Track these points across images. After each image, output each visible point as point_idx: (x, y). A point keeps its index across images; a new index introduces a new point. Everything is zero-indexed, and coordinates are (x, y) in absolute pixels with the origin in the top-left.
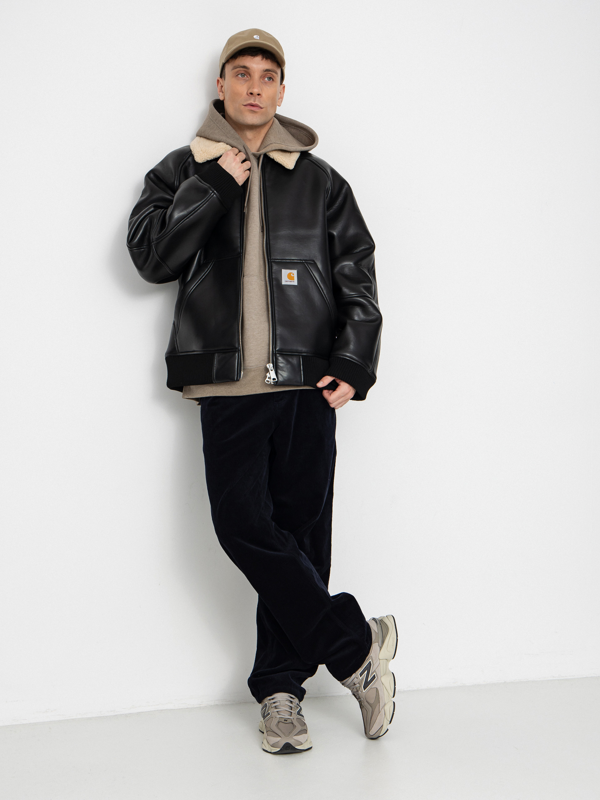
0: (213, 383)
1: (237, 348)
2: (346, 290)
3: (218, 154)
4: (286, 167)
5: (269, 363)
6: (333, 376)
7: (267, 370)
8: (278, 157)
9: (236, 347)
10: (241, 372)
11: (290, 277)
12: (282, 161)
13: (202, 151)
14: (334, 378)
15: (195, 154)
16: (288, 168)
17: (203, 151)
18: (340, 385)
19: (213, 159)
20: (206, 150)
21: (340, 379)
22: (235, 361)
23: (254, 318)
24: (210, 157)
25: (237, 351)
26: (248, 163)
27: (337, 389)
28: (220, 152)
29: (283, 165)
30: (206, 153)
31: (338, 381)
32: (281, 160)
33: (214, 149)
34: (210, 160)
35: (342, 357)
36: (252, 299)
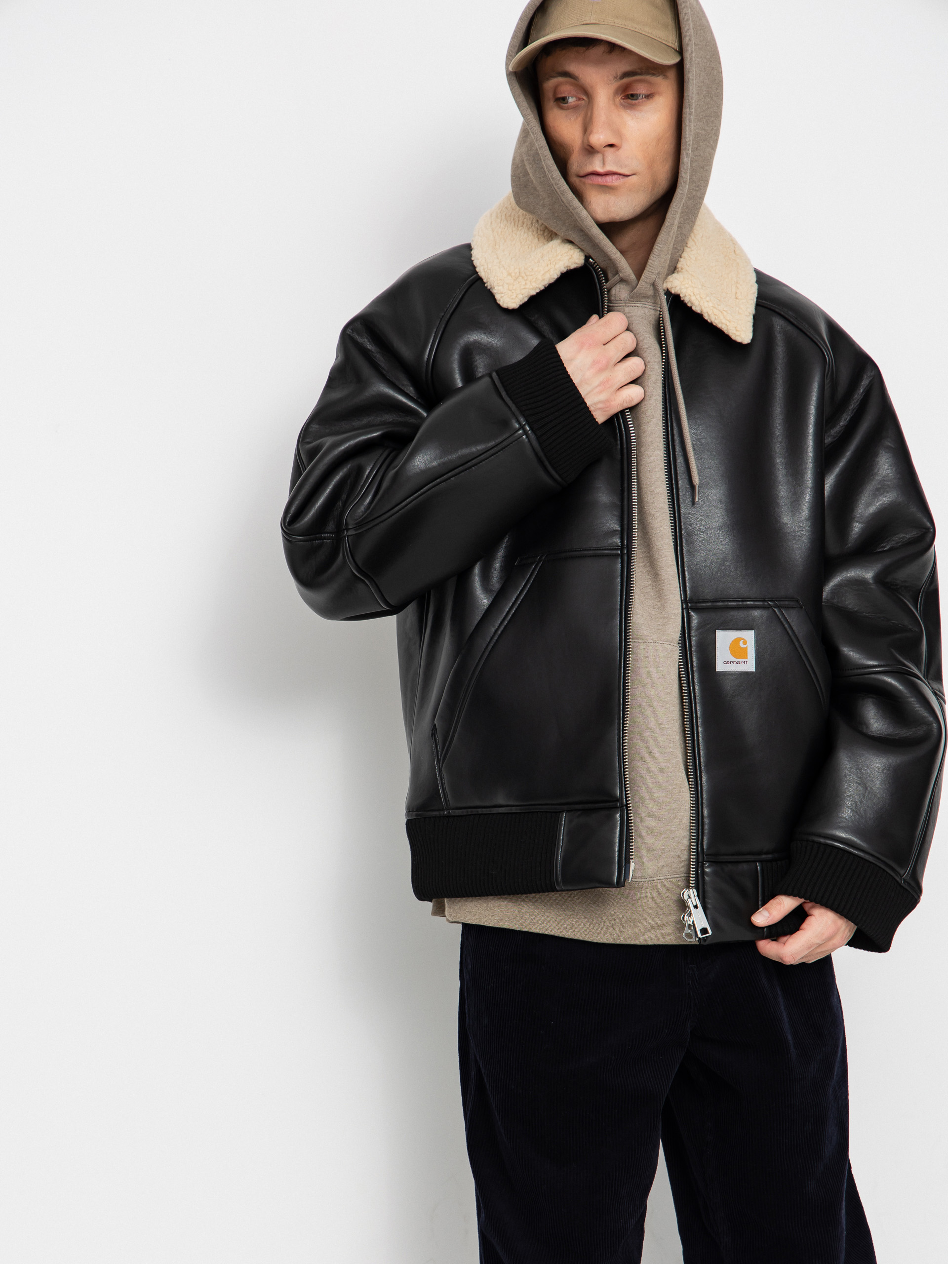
0: (554, 890)
1: (617, 800)
2: (851, 653)
3: (552, 272)
4: (733, 337)
5: (688, 887)
6: (801, 897)
7: (683, 906)
8: (715, 310)
9: (616, 796)
10: (629, 863)
11: (737, 650)
12: (724, 321)
13: (509, 274)
14: (802, 900)
15: (496, 288)
16: (739, 340)
17: (513, 274)
18: (811, 915)
19: (543, 288)
20: (520, 269)
21: (811, 901)
22: (614, 833)
23: (657, 755)
24: (534, 285)
25: (617, 808)
26: (635, 361)
27: (804, 926)
28: (557, 266)
29: (726, 332)
30: (523, 278)
31: (807, 907)
32: (722, 317)
33: (539, 262)
34: (538, 294)
35: (822, 840)
36: (655, 703)
